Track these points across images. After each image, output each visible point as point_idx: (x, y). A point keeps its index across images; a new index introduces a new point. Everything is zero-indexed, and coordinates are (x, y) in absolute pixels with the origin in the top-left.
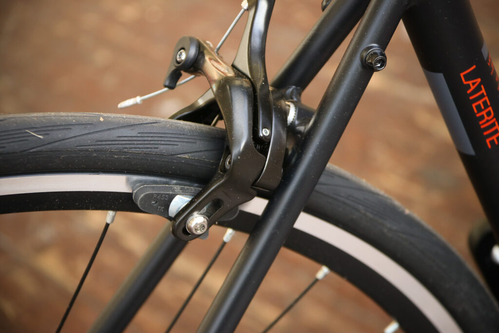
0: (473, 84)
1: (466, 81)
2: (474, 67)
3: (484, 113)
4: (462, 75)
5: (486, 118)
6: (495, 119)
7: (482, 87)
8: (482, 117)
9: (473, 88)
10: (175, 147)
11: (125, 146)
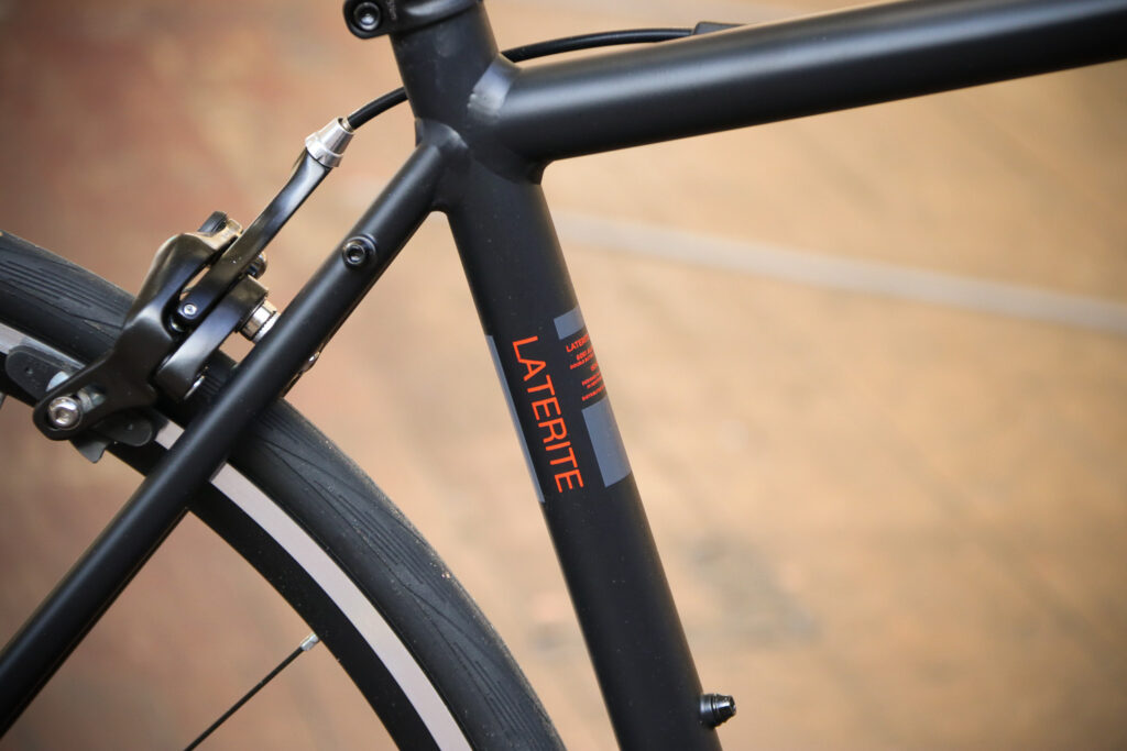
0: (534, 367)
1: (522, 357)
2: (535, 339)
3: (550, 424)
4: (516, 344)
5: (554, 435)
6: (568, 444)
7: (548, 377)
8: (547, 432)
9: (532, 373)
10: (85, 307)
11: (14, 278)
